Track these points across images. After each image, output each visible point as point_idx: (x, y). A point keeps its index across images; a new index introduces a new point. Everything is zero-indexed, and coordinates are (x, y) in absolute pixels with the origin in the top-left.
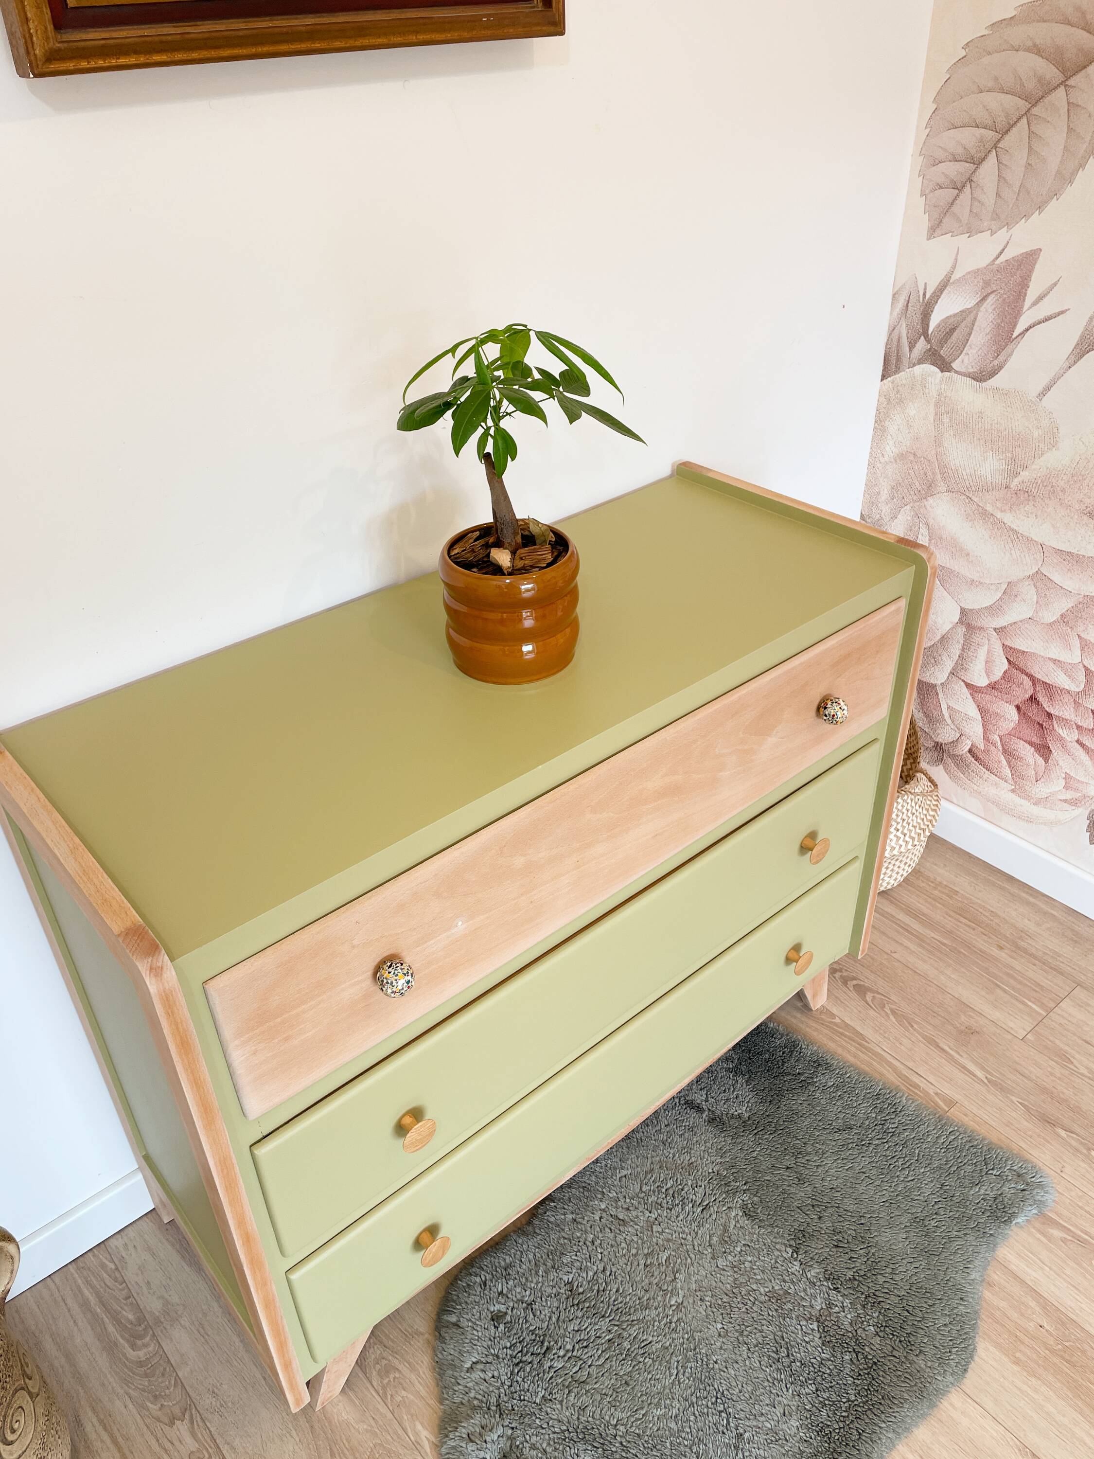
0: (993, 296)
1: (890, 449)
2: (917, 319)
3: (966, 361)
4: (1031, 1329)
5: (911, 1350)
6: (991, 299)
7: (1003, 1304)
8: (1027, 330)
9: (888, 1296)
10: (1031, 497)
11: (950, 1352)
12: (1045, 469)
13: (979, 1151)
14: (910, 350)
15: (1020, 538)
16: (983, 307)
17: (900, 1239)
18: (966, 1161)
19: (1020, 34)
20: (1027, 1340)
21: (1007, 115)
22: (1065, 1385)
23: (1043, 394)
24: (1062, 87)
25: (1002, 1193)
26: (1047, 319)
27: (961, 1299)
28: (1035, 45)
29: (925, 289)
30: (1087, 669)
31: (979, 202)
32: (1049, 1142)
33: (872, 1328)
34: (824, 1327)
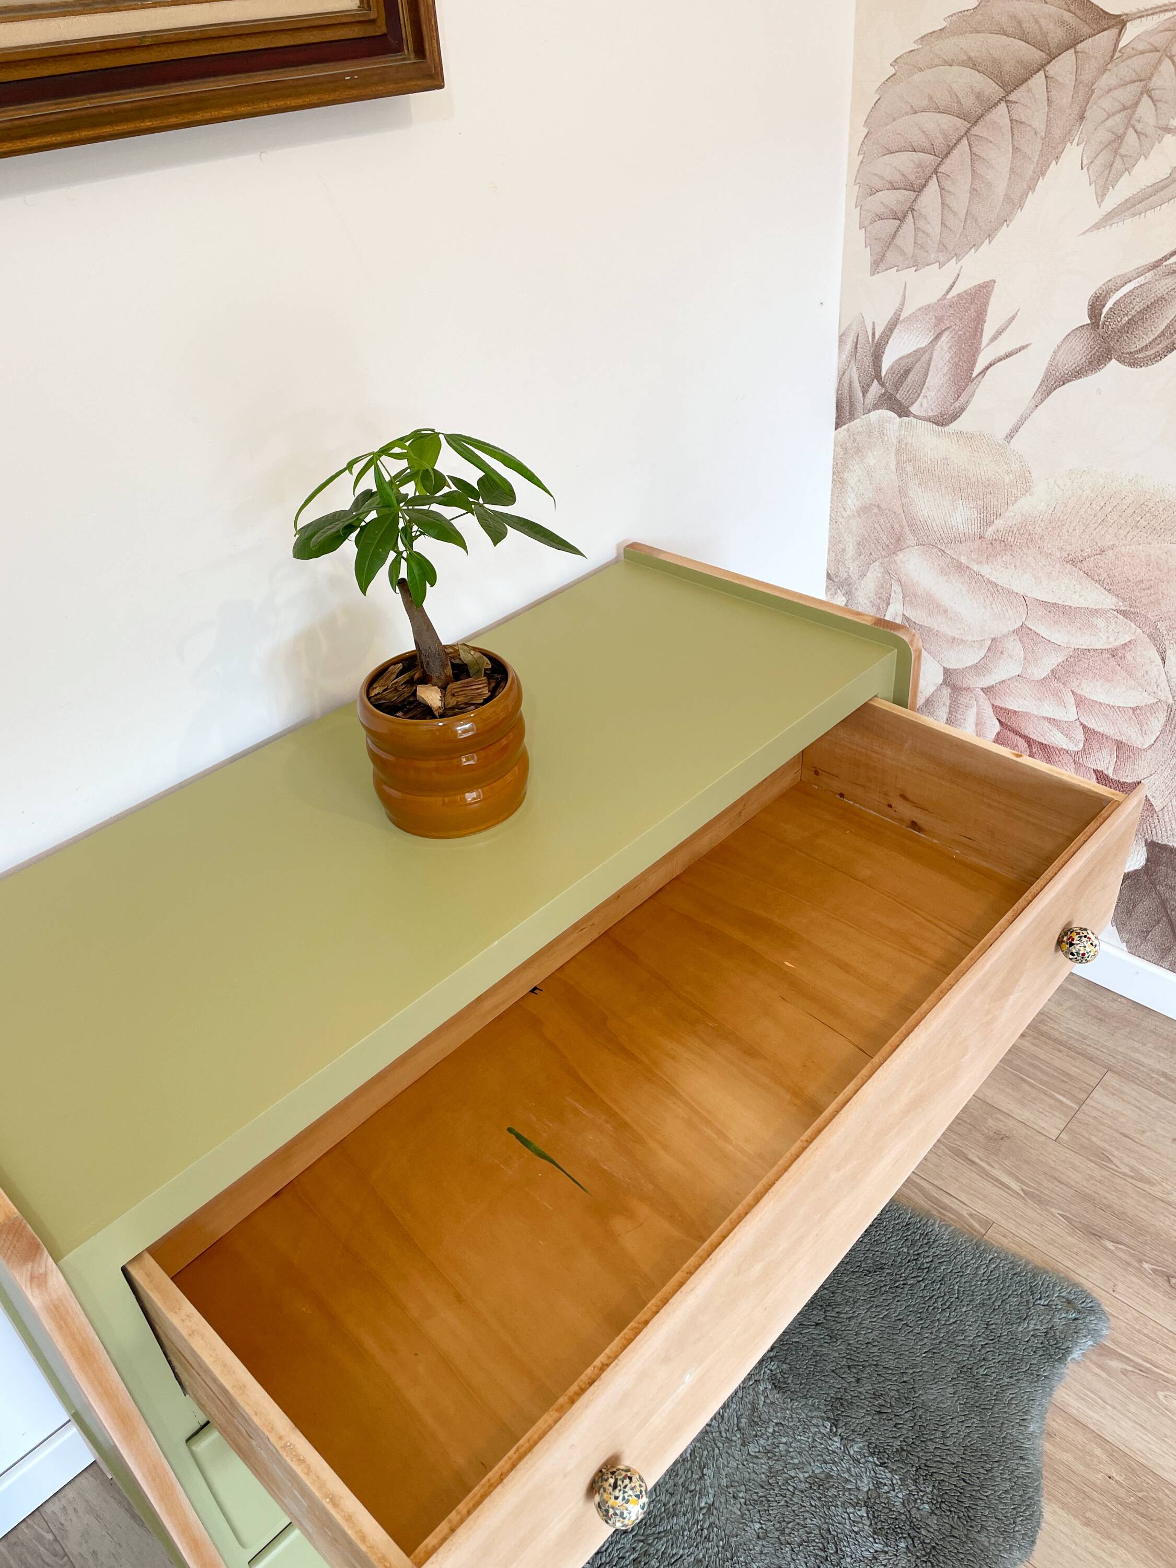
0: (947, 333)
1: (852, 502)
2: (868, 361)
3: (925, 404)
4: (1099, 1482)
5: (971, 1526)
6: (944, 337)
7: (1066, 1457)
8: (987, 368)
9: (941, 1466)
10: (1008, 547)
11: (1014, 1523)
12: (1020, 516)
13: (1023, 1278)
14: (864, 396)
15: (1001, 591)
16: (937, 346)
17: (949, 1395)
18: (1010, 1293)
19: (951, 46)
20: (1095, 1495)
21: (945, 137)
22: (1143, 1545)
23: (1010, 436)
24: (1003, 104)
25: (1053, 1326)
26: (1008, 356)
27: (1021, 1457)
28: (970, 58)
29: (874, 329)
30: (1084, 727)
31: (924, 232)
32: (1096, 1257)
33: (926, 1506)
34: (873, 1512)
